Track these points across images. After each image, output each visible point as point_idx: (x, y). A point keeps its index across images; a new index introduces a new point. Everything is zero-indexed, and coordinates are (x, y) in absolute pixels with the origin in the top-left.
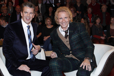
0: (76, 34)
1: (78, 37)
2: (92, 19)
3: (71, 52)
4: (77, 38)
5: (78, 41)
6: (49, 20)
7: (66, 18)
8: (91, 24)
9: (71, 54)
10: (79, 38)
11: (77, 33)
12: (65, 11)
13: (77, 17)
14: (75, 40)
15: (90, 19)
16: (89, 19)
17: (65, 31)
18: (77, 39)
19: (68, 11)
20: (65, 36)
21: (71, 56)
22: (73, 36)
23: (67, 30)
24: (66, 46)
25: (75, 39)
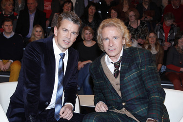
0: (134, 70)
1: (136, 76)
2: (169, 34)
3: (123, 104)
4: (135, 78)
5: (136, 85)
6: (88, 32)
7: (116, 38)
8: (167, 45)
9: (124, 109)
10: (138, 79)
11: (134, 68)
12: (114, 25)
13: (141, 28)
14: (132, 82)
15: (166, 34)
16: (164, 34)
17: (115, 64)
18: (134, 80)
19: (119, 26)
20: (114, 74)
21: (124, 111)
22: (127, 74)
23: (119, 62)
24: (115, 92)
25: (132, 80)
